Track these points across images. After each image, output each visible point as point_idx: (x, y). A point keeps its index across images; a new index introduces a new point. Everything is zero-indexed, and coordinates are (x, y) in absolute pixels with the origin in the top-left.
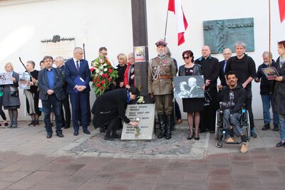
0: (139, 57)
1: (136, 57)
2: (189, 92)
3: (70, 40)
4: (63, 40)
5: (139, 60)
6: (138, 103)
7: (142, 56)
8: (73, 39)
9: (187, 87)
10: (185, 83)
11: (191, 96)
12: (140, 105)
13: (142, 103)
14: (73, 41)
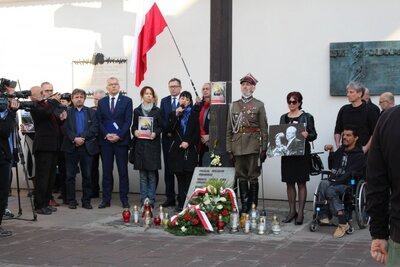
0: (217, 98)
1: (213, 98)
2: (286, 148)
3: (121, 61)
4: (108, 61)
5: (217, 101)
6: (212, 166)
7: (221, 96)
8: (125, 61)
9: (284, 141)
10: (282, 134)
11: (288, 154)
12: (214, 168)
13: (217, 166)
14: (124, 64)
